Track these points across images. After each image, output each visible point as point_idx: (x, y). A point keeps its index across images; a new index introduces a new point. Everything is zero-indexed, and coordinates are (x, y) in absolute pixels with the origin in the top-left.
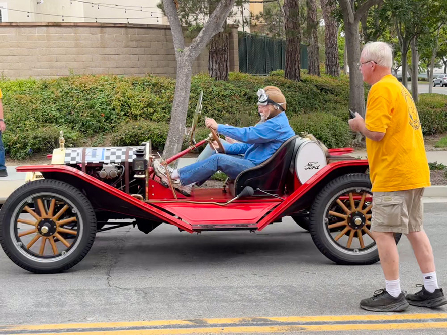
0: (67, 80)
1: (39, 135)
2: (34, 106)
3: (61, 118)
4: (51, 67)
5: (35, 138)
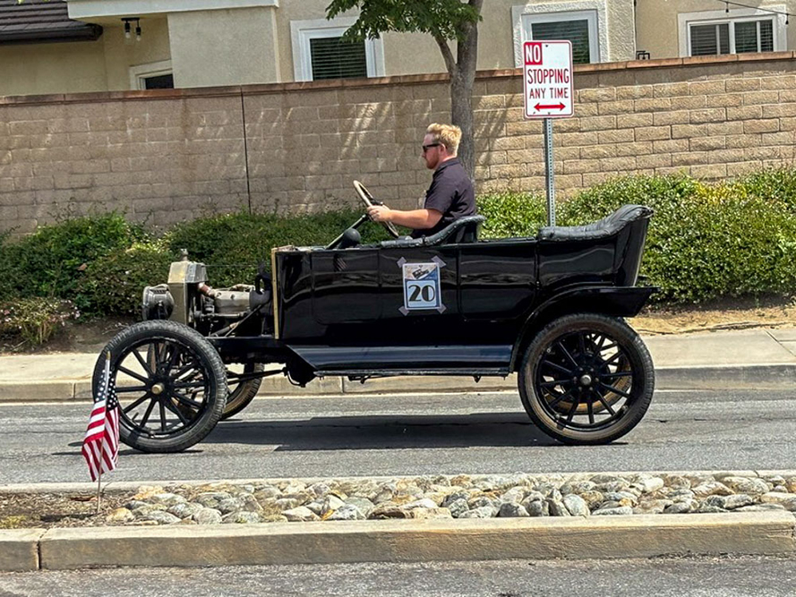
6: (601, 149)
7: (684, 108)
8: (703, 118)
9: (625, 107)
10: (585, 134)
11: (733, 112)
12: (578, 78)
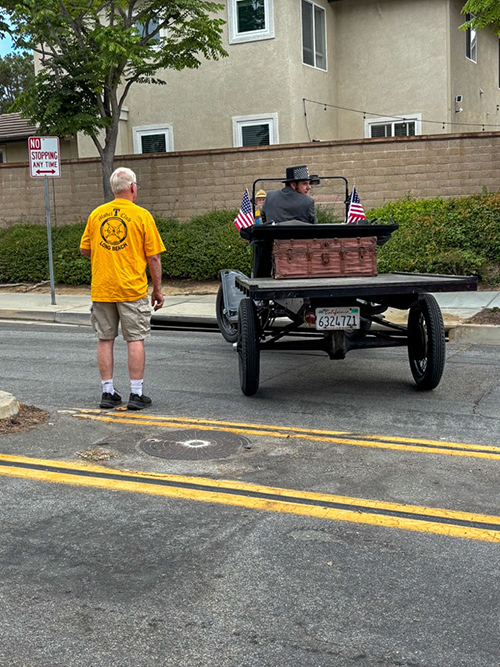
0: (478, 198)
1: (440, 260)
2: (437, 229)
3: (467, 242)
4: (463, 185)
5: (435, 263)
10: (217, 187)
12: (214, 157)
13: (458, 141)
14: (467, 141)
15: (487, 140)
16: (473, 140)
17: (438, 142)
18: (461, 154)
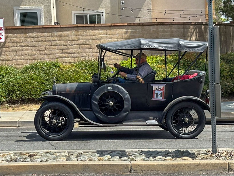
6: (35, 53)
7: (61, 40)
8: (67, 44)
9: (42, 39)
10: (30, 47)
11: (76, 42)
12: (27, 30)
13: (156, 26)
14: (160, 27)
15: (168, 26)
16: (162, 26)
17: (147, 27)
18: (158, 33)
